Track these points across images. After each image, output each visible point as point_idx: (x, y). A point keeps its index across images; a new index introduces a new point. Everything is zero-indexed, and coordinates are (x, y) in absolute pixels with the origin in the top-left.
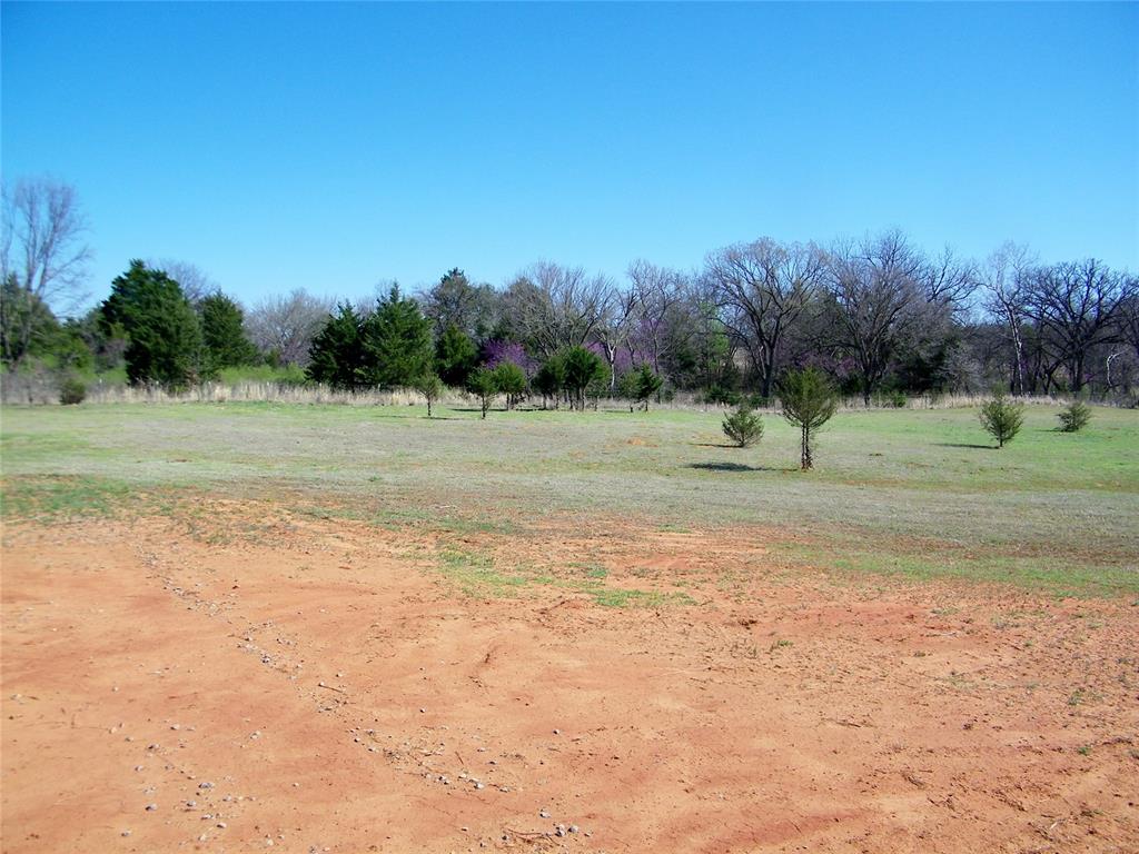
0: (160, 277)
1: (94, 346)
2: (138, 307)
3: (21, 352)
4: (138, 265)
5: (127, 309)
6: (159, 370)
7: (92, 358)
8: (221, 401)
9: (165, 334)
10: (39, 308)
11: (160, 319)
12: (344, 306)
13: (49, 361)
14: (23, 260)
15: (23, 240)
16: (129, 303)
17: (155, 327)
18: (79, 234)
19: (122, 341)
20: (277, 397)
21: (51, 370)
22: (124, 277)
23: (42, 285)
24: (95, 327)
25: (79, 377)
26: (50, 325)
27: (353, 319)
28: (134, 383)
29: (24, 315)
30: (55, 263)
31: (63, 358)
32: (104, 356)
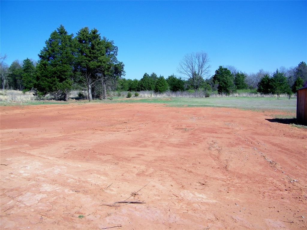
0: (226, 69)
1: (211, 86)
2: (221, 77)
3: (197, 87)
4: (221, 67)
5: (218, 77)
6: (224, 91)
7: (211, 89)
8: (236, 97)
9: (225, 83)
10: (201, 78)
11: (224, 80)
12: (265, 75)
13: (203, 89)
14: (197, 69)
15: (197, 64)
16: (219, 76)
17: (223, 82)
18: (208, 63)
19: (217, 84)
20: (249, 96)
21: (203, 91)
22: (218, 70)
23: (201, 74)
24: (212, 81)
25: (209, 92)
26: (203, 82)
27: (267, 78)
28: (219, 94)
29: (198, 80)
30: (204, 69)
31: (205, 88)
32: (214, 88)
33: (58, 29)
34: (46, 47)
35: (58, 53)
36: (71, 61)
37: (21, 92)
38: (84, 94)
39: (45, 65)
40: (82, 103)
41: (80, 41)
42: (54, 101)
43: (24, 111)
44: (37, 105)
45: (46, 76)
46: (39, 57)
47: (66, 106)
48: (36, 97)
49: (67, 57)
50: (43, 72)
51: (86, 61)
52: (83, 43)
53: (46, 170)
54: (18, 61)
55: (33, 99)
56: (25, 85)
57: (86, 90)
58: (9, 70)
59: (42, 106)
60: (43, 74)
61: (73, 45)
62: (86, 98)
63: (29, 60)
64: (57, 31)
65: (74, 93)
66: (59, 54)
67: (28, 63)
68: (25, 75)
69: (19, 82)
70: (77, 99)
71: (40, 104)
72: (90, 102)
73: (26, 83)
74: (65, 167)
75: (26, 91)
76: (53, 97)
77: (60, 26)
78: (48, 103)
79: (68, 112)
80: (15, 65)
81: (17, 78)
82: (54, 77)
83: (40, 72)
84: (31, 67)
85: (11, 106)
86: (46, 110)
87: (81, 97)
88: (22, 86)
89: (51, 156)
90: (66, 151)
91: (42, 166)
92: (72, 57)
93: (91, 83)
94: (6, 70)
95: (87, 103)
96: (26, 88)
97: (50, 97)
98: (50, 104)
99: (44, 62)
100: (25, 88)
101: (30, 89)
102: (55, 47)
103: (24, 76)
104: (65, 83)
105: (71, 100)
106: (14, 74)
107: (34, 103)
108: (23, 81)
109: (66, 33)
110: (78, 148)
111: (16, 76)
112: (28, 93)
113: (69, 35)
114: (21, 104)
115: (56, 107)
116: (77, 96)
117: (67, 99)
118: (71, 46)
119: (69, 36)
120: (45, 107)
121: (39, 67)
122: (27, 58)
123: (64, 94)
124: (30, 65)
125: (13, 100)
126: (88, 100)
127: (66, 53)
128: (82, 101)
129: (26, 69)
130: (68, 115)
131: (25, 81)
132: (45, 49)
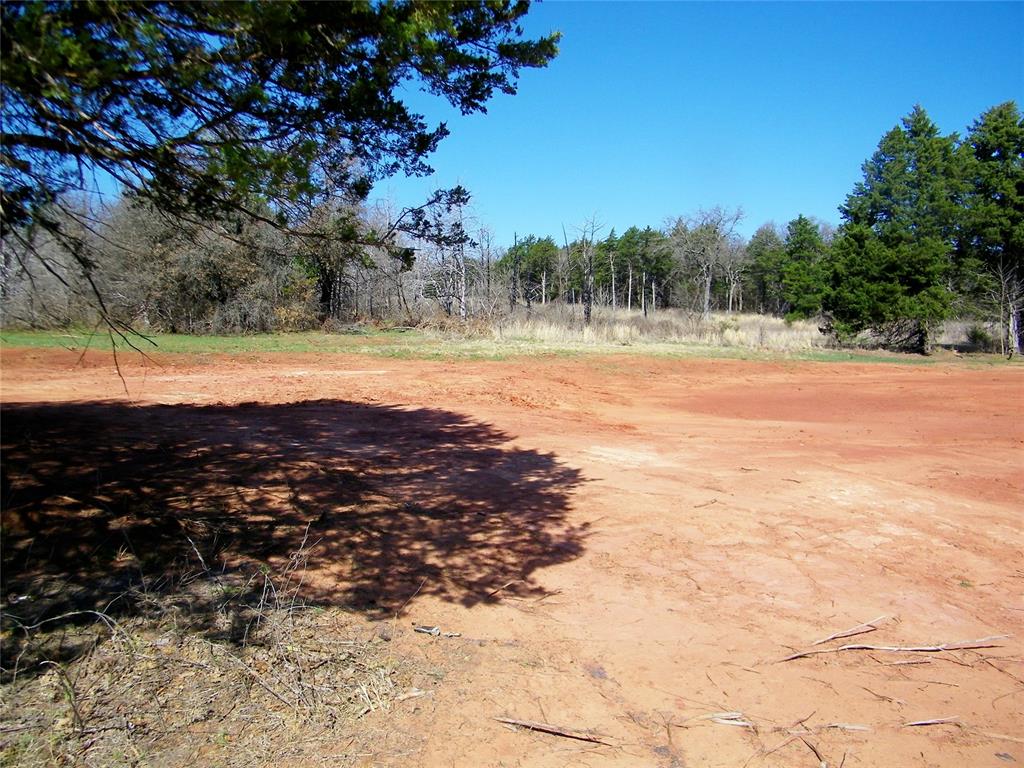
33: (905, 122)
34: (863, 181)
35: (905, 200)
36: (948, 222)
37: (780, 321)
38: (989, 334)
39: (860, 239)
40: (980, 365)
41: (983, 151)
42: (887, 353)
43: (797, 378)
44: (834, 364)
45: (864, 274)
46: (842, 215)
47: (925, 371)
48: (827, 337)
49: (934, 212)
50: (853, 260)
51: (1003, 220)
52: (993, 159)
53: (887, 502)
54: (772, 224)
55: (819, 344)
56: (792, 298)
57: (998, 320)
58: (748, 255)
59: (849, 368)
60: (853, 266)
61: (956, 170)
62: (995, 348)
63: (804, 220)
64: (903, 129)
65: (953, 331)
66: (907, 202)
67: (802, 230)
68: (791, 269)
69: (773, 289)
70: (961, 349)
71: (843, 360)
72: (1012, 363)
73: (796, 294)
74: (931, 503)
75: (795, 319)
76: (882, 339)
77: (912, 111)
78: (867, 358)
79: (932, 389)
80: (764, 237)
81: (767, 277)
82: (891, 281)
83: (846, 262)
84: (812, 243)
85: (758, 361)
86: (862, 379)
87: (976, 344)
88: (783, 301)
89: (896, 480)
90: (933, 476)
91: (877, 493)
92: (951, 211)
93: (1017, 297)
94: (739, 254)
95: (1000, 365)
96: (795, 310)
97: (872, 340)
98: (872, 361)
99: (856, 230)
100: (793, 309)
101: (807, 313)
102: (892, 182)
103: (789, 272)
104: (928, 299)
105: (943, 354)
106: (759, 266)
107: (822, 356)
108: (787, 288)
109: (932, 131)
110: (966, 474)
111: (765, 271)
112: (800, 324)
113: (942, 136)
114: (787, 357)
115: (894, 371)
116: (964, 339)
117: (928, 347)
118: (947, 173)
119: (944, 139)
120: (858, 368)
121: (842, 244)
122: (800, 216)
123: (920, 331)
124: (807, 236)
125: (765, 346)
126: (1003, 356)
127: (932, 199)
128: (982, 357)
129: (797, 249)
130: (932, 397)
131: (791, 285)
132: (860, 191)
